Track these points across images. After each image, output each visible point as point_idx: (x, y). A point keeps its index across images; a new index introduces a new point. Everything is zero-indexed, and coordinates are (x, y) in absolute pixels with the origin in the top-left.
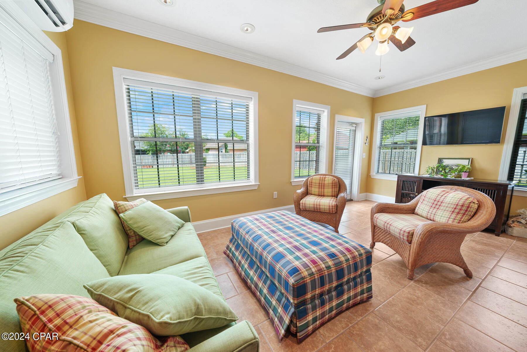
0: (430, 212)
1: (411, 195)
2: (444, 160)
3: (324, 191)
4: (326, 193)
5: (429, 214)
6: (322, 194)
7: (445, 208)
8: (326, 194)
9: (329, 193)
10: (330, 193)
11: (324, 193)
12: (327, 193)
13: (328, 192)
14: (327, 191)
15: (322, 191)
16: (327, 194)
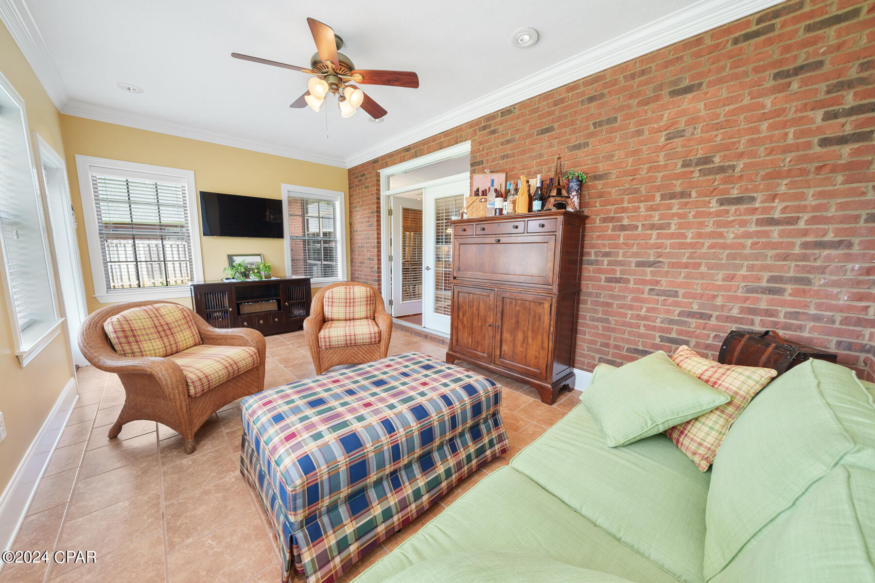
0: (348, 312)
1: (215, 315)
2: (234, 257)
3: (175, 340)
4: (181, 343)
5: (348, 314)
6: (174, 349)
7: (359, 303)
8: (182, 345)
9: (187, 340)
10: (190, 339)
11: (177, 346)
12: (184, 342)
13: (185, 339)
14: (183, 339)
15: (173, 342)
16: (185, 345)
